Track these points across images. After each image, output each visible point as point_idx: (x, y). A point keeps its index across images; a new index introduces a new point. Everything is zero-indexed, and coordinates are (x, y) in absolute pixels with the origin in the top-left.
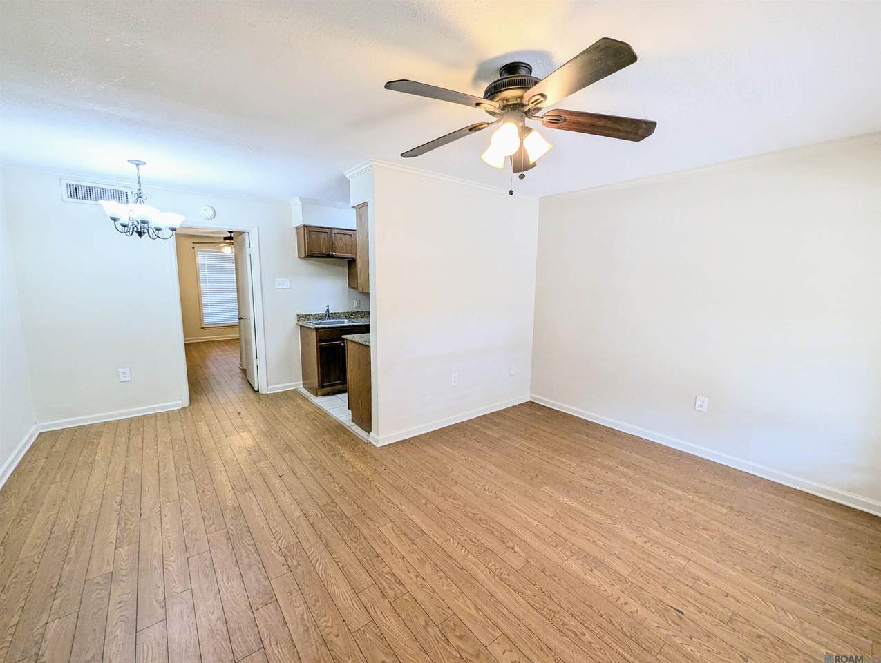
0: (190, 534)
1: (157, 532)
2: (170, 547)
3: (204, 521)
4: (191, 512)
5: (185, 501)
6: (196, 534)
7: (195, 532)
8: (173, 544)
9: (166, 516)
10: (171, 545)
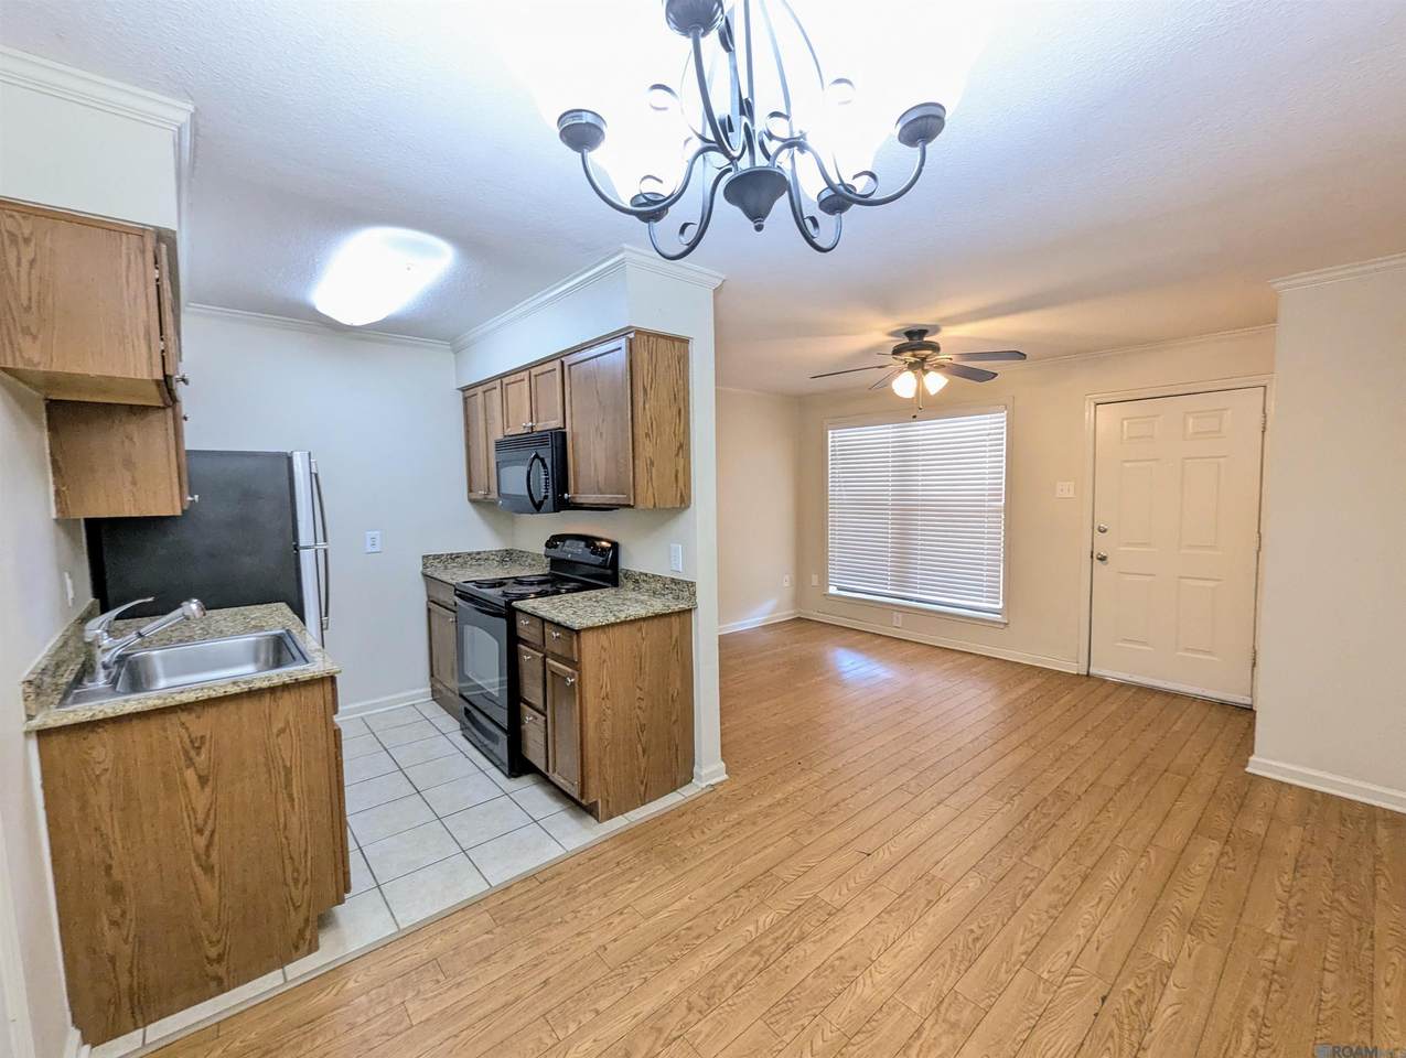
0: (1065, 891)
1: (1101, 937)
2: (1101, 899)
3: (1031, 892)
4: (1032, 921)
5: (1019, 950)
6: (1058, 886)
7: (1056, 889)
8: (1093, 899)
9: (1068, 953)
10: (1097, 900)
